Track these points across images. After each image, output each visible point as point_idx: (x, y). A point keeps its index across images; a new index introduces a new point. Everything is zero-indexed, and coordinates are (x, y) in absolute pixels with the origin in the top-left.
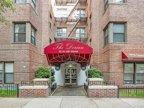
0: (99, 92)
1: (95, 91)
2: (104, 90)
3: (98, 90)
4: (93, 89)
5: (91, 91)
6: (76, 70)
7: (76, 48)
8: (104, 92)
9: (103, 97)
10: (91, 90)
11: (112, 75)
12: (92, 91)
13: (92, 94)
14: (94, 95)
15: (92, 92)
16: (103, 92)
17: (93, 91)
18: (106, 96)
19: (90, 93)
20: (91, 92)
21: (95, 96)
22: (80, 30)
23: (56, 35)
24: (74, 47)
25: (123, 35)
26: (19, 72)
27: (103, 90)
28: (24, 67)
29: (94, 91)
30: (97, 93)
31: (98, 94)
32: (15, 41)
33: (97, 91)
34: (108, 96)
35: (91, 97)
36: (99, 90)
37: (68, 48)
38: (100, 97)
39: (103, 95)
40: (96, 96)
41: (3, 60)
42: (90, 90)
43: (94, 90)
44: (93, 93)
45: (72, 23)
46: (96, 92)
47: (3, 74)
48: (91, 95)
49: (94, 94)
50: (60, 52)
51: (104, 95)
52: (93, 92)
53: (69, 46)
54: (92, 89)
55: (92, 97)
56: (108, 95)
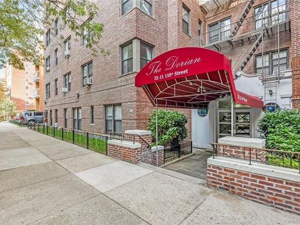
0: (236, 179)
1: (222, 173)
2: (252, 176)
3: (233, 172)
4: (218, 168)
5: (211, 171)
7: (184, 63)
8: (252, 184)
9: (247, 197)
10: (211, 168)
12: (216, 172)
13: (213, 178)
14: (221, 184)
15: (214, 175)
16: (250, 183)
17: (218, 171)
18: (261, 199)
19: (208, 175)
20: (211, 173)
21: (222, 186)
23: (207, 42)
24: (181, 63)
26: (126, 119)
27: (248, 175)
28: (131, 111)
29: (220, 173)
30: (230, 181)
31: (232, 183)
32: (123, 73)
33: (229, 173)
34: (269, 200)
35: (212, 186)
36: (236, 172)
37: (169, 67)
38: (239, 194)
39: (250, 191)
40: (227, 190)
41: (113, 103)
42: (210, 166)
43: (221, 170)
44: (218, 176)
46: (225, 178)
47: (113, 121)
48: (213, 182)
49: (219, 180)
50: (156, 78)
51: (252, 193)
52: (218, 174)
53: (171, 62)
54: (214, 167)
55: (215, 186)
56: (268, 197)
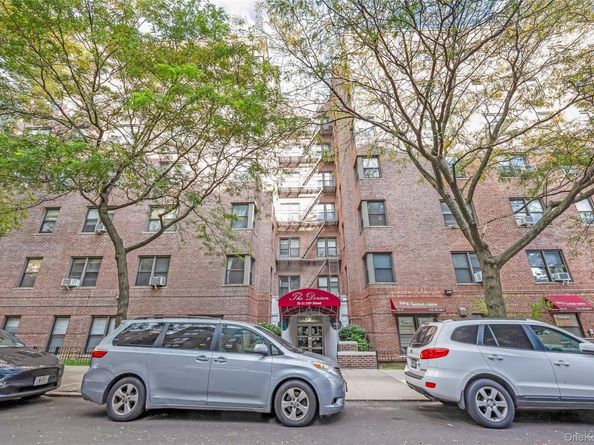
6: (320, 328)
11: (379, 338)
22: (326, 244)
23: (278, 253)
25: (389, 272)
32: (226, 283)
41: (208, 313)
45: (309, 229)
50: (299, 303)
